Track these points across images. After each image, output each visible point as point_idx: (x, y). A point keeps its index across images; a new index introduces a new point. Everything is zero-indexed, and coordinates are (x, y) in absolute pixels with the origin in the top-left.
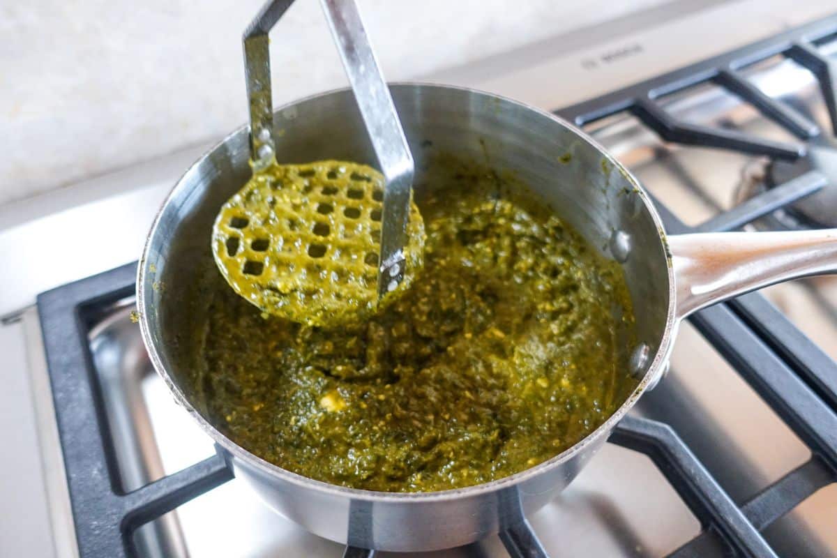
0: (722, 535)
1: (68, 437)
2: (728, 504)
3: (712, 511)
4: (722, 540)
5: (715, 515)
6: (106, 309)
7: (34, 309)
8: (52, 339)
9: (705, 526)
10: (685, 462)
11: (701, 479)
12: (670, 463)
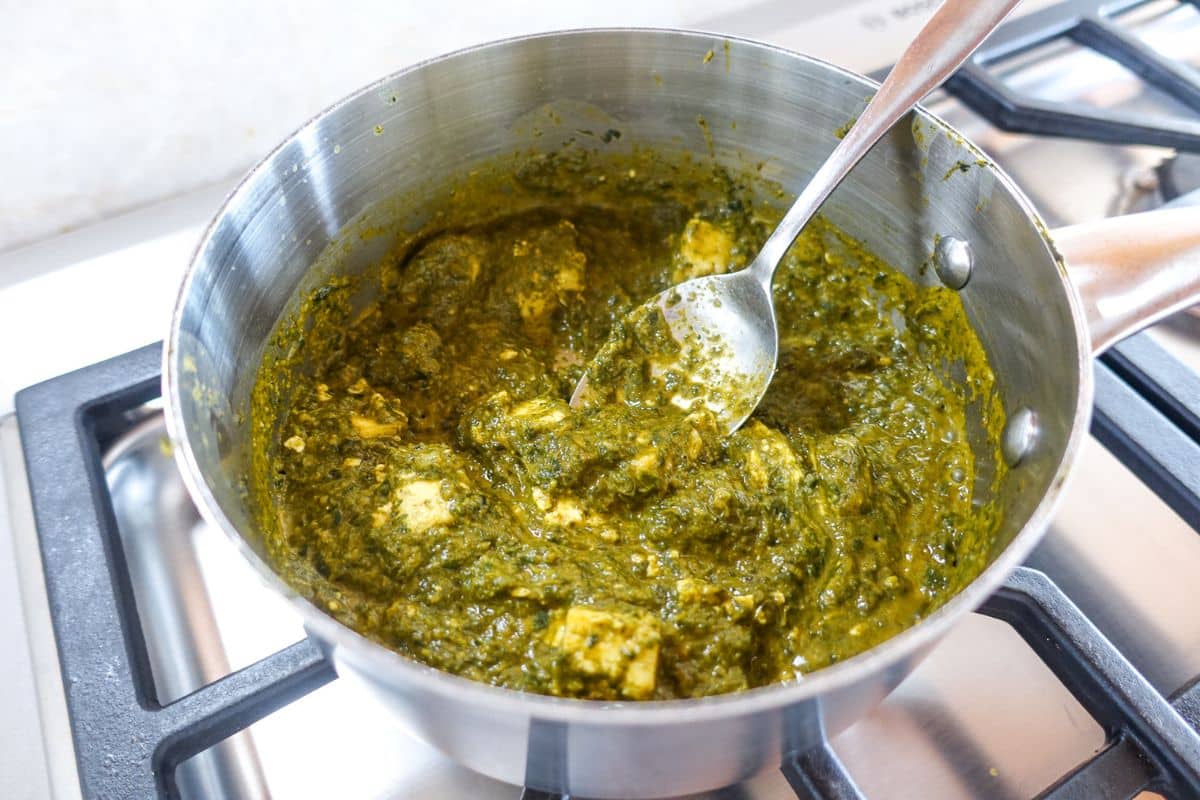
0: (1145, 748)
1: (65, 618)
2: (1153, 698)
3: (1125, 709)
4: (1145, 757)
5: (1132, 715)
6: (129, 414)
7: (13, 419)
8: (41, 463)
9: (1112, 735)
10: (1075, 631)
11: (1104, 658)
12: (1050, 635)
